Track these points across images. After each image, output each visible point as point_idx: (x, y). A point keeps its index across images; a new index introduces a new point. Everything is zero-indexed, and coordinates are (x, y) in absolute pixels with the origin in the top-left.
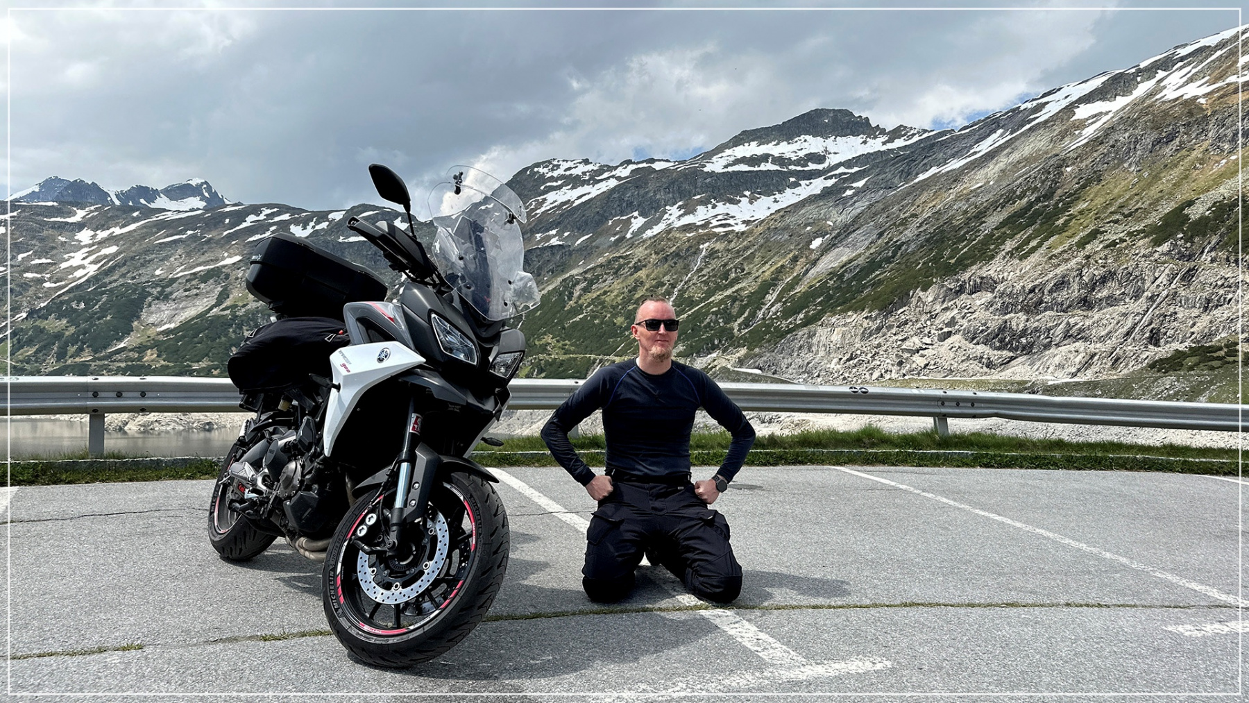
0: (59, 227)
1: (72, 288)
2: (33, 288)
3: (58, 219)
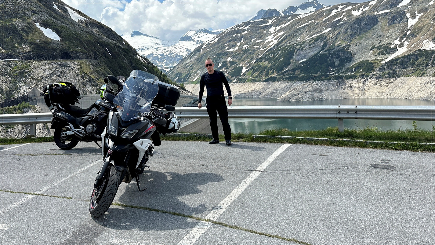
0: (264, 28)
1: (269, 50)
2: (257, 51)
3: (264, 25)
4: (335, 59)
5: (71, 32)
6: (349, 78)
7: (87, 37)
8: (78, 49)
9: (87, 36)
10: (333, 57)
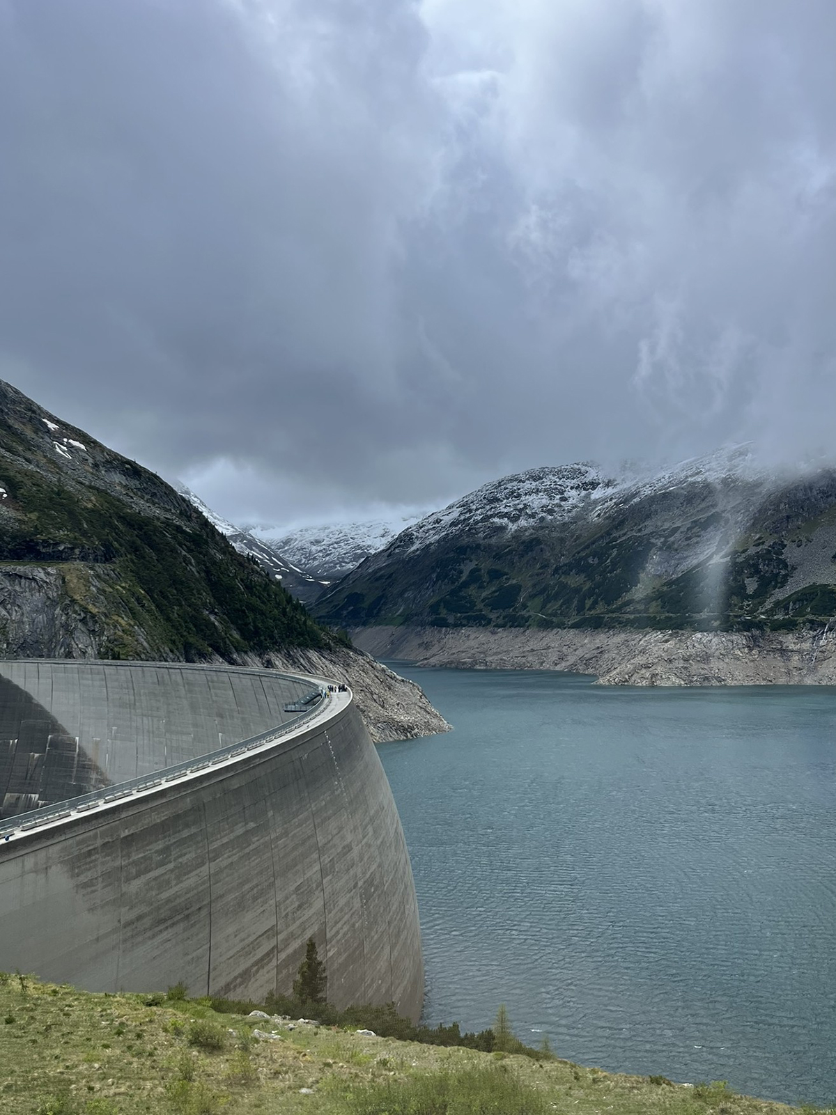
4: (748, 578)
5: (49, 487)
6: (778, 627)
7: (90, 501)
8: (62, 533)
9: (93, 498)
10: (743, 571)
